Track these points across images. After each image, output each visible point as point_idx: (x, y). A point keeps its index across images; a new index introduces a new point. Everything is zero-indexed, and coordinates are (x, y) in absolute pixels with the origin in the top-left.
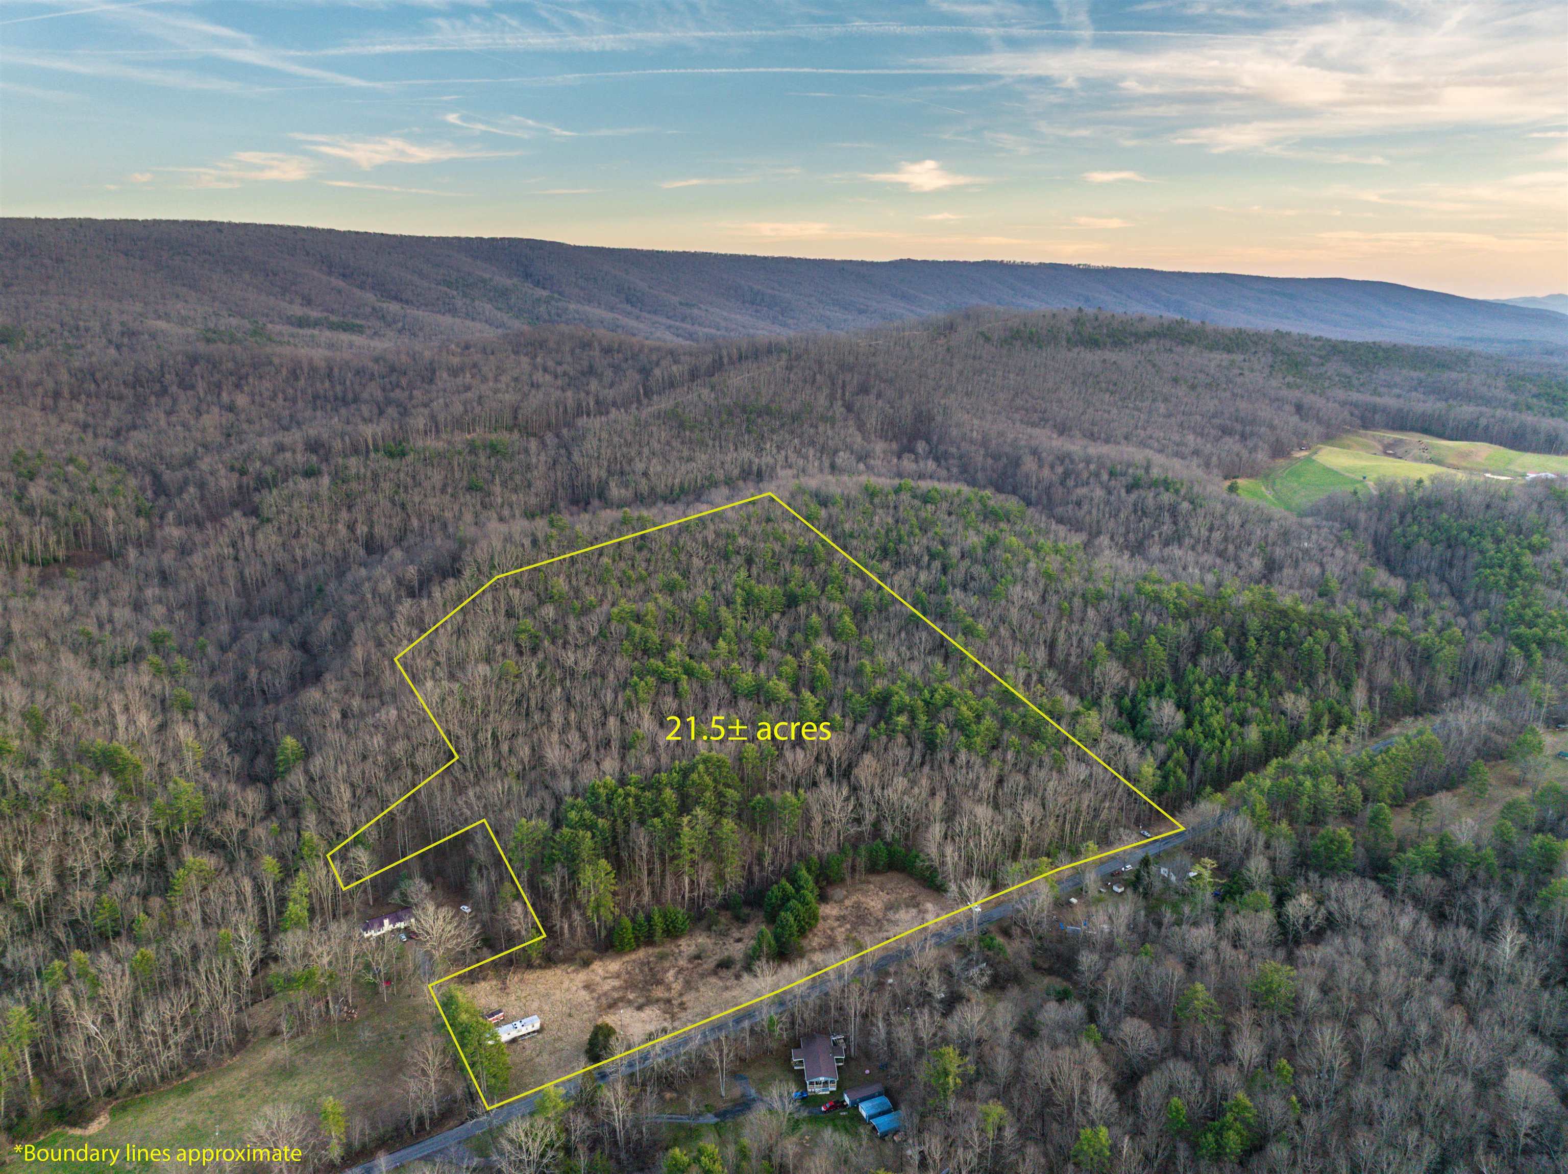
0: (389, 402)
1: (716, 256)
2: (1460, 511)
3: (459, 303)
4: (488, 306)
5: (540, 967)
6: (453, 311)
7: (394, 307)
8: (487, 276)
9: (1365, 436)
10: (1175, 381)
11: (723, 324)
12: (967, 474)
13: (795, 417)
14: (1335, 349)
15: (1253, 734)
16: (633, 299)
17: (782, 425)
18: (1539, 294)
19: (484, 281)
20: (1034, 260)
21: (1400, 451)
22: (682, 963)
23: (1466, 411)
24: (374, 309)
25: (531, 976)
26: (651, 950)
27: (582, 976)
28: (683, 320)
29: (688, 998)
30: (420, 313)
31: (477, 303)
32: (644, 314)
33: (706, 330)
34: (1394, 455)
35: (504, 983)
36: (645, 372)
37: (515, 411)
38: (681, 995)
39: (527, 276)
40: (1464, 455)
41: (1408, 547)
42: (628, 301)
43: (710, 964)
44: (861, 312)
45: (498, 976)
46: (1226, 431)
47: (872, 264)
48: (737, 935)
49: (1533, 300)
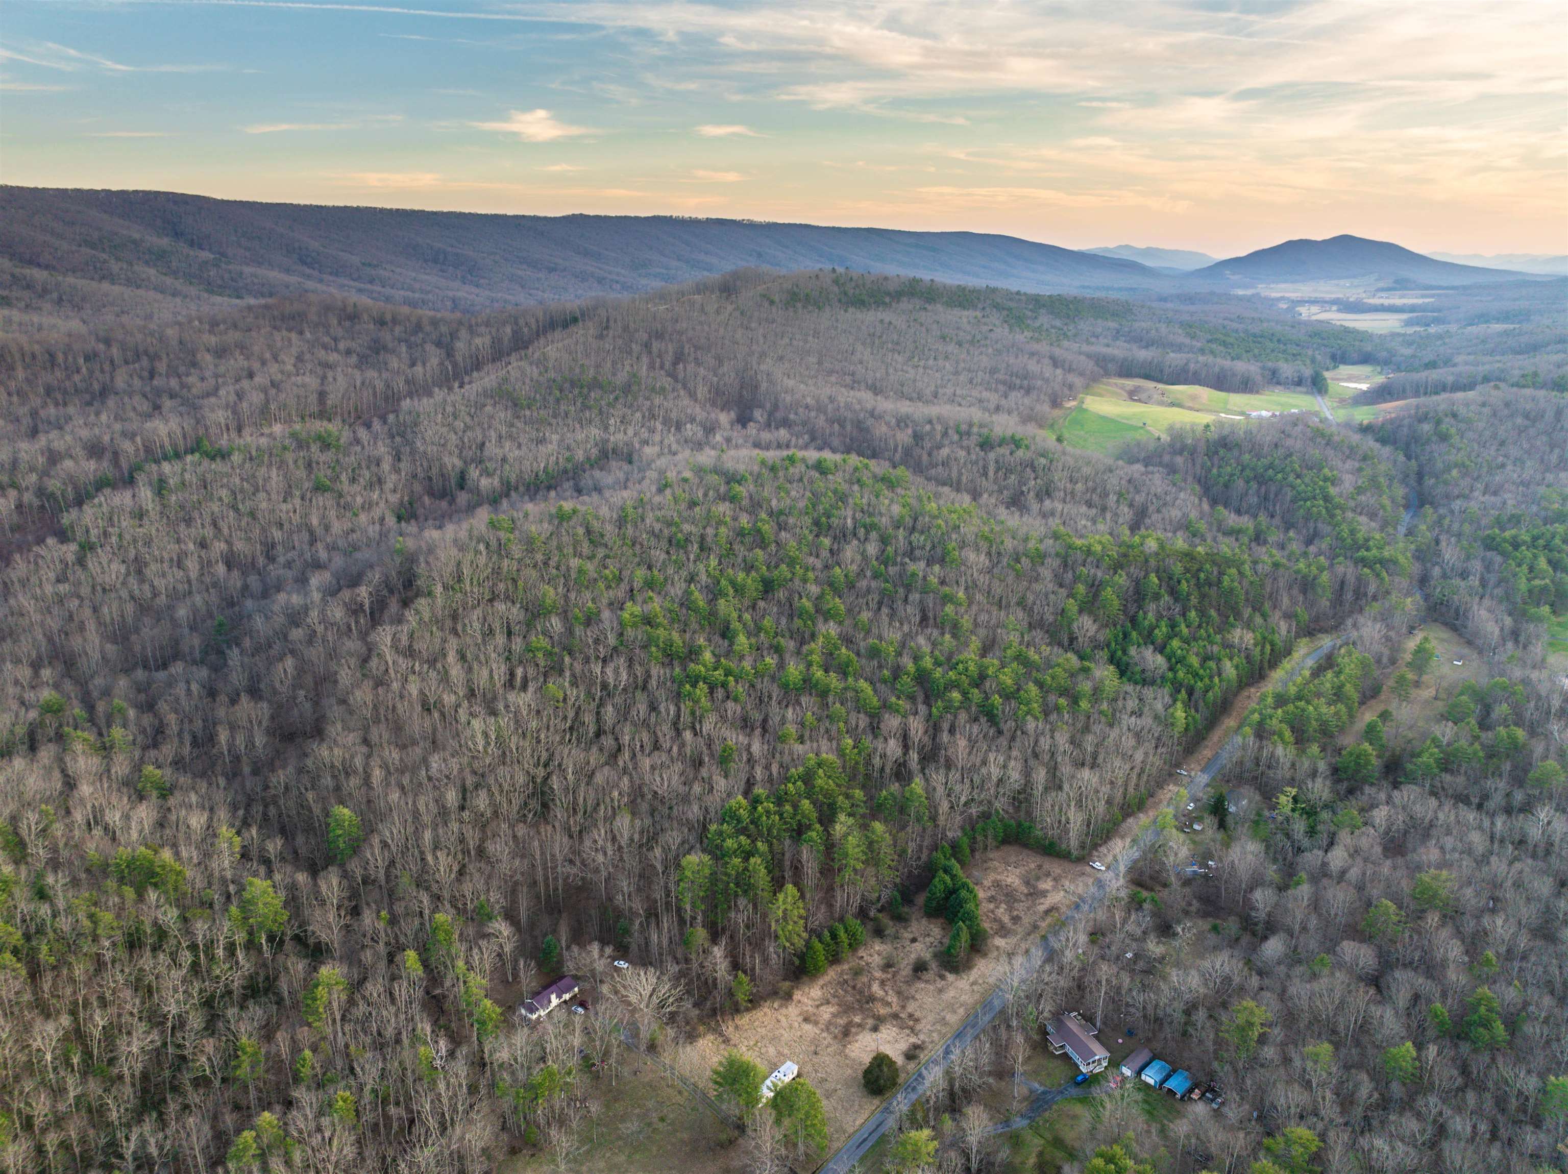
0: (158, 392)
1: (382, 211)
2: (1256, 449)
3: (115, 267)
4: (152, 272)
5: (748, 1010)
6: (107, 276)
7: (39, 275)
8: (137, 236)
9: (1108, 384)
10: (943, 338)
11: (417, 286)
12: (817, 440)
13: (627, 389)
14: (1037, 302)
15: (1230, 669)
16: (306, 259)
17: (616, 399)
18: (1111, 245)
19: (135, 242)
20: (702, 216)
21: (1143, 396)
22: (878, 974)
23: (1175, 358)
24: (13, 275)
25: (744, 1020)
26: (838, 968)
27: (792, 1011)
28: (371, 282)
29: (911, 1007)
30: (71, 279)
31: (136, 268)
32: (325, 277)
33: (402, 292)
34: (1139, 401)
35: (721, 1034)
36: (446, 346)
37: (322, 396)
38: (903, 1007)
39: (177, 235)
40: (1194, 398)
41: (1226, 486)
42: (304, 263)
43: (906, 971)
44: (551, 270)
45: (711, 1030)
46: (1011, 387)
47: (546, 219)
48: (908, 935)
49: (1107, 249)
